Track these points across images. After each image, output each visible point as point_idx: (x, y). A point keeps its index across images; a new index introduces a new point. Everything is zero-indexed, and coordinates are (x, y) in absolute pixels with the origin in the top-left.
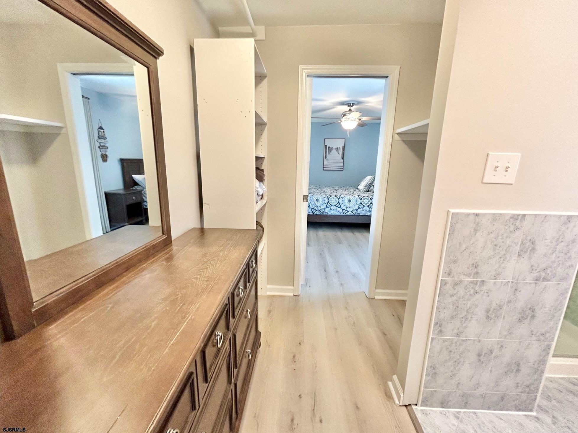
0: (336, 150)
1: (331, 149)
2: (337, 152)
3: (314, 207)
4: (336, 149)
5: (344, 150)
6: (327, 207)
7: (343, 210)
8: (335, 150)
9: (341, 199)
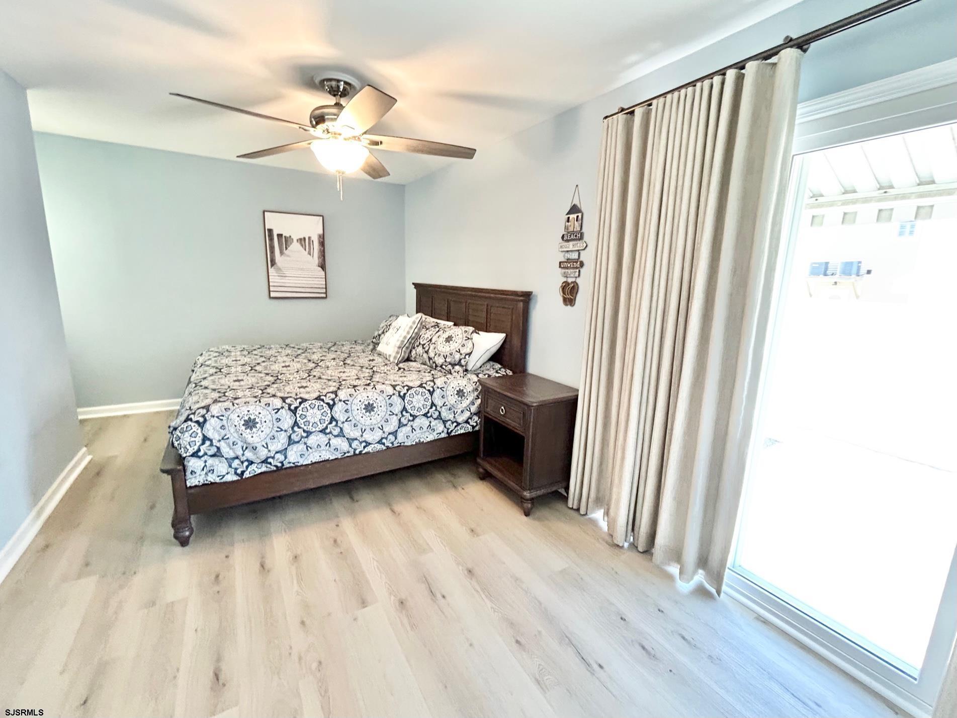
0: (302, 246)
1: (286, 241)
2: (305, 250)
3: (240, 452)
4: (302, 241)
5: (322, 244)
6: (291, 442)
7: (350, 441)
8: (298, 245)
9: (339, 408)
